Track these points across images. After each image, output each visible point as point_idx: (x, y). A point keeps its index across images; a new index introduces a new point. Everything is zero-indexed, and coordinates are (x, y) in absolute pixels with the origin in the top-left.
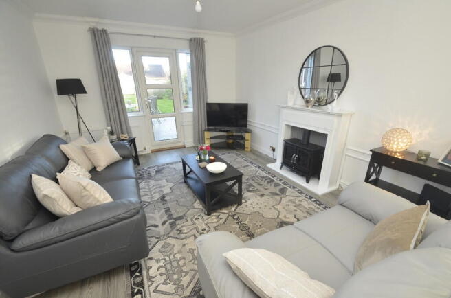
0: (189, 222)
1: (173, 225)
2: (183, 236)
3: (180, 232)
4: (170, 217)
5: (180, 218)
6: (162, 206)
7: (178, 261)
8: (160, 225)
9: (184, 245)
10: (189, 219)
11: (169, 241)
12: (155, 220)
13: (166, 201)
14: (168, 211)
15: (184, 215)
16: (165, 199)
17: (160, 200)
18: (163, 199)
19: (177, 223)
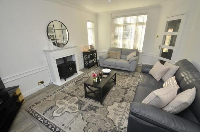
0: (123, 86)
1: (128, 88)
2: (128, 84)
3: (128, 85)
4: (126, 91)
5: (124, 88)
6: (126, 96)
7: (133, 81)
8: (132, 90)
9: (129, 82)
10: (122, 87)
11: (132, 85)
12: (132, 93)
13: (122, 99)
14: (125, 93)
15: (122, 88)
16: (121, 100)
17: (125, 101)
18: (122, 100)
19: (126, 88)
